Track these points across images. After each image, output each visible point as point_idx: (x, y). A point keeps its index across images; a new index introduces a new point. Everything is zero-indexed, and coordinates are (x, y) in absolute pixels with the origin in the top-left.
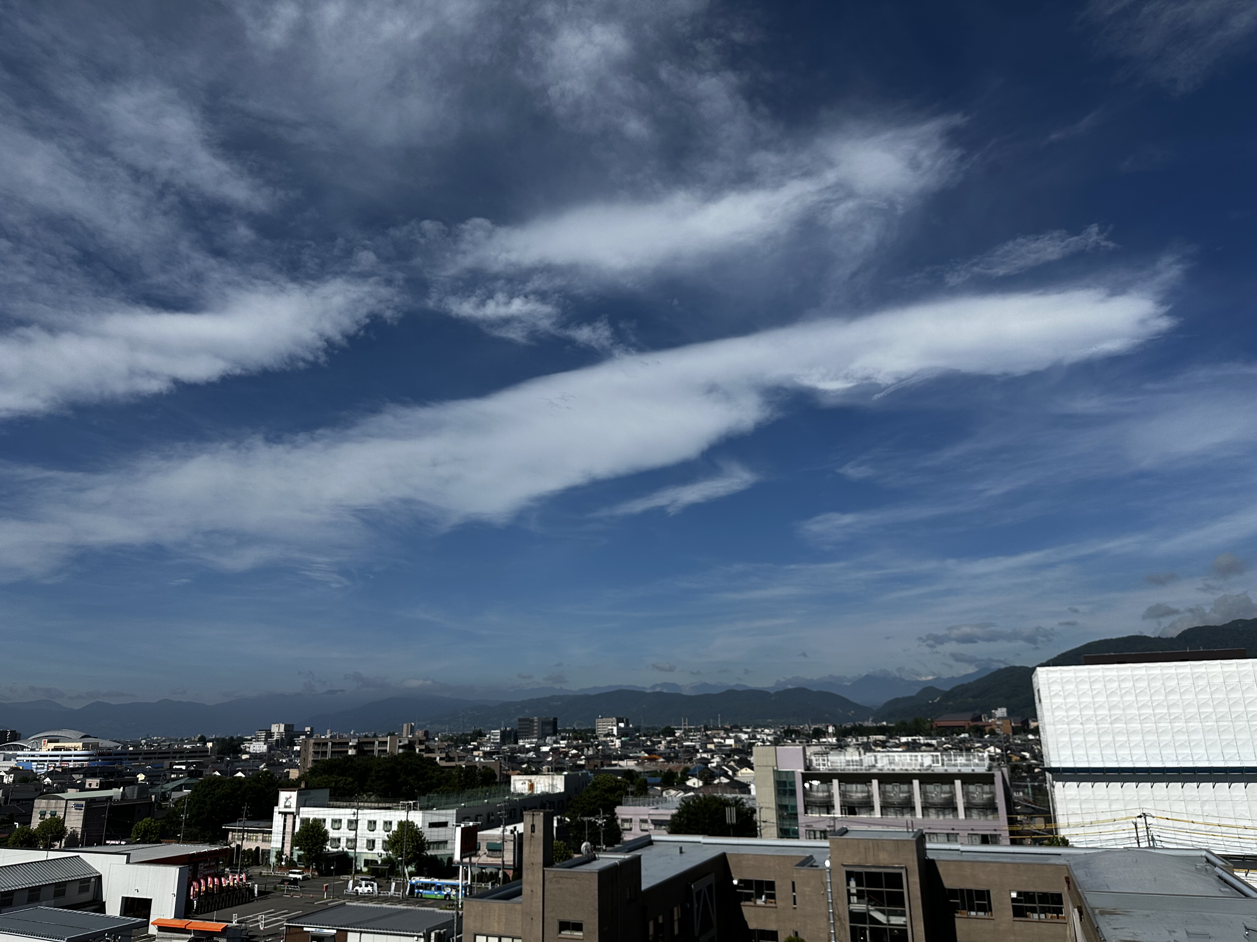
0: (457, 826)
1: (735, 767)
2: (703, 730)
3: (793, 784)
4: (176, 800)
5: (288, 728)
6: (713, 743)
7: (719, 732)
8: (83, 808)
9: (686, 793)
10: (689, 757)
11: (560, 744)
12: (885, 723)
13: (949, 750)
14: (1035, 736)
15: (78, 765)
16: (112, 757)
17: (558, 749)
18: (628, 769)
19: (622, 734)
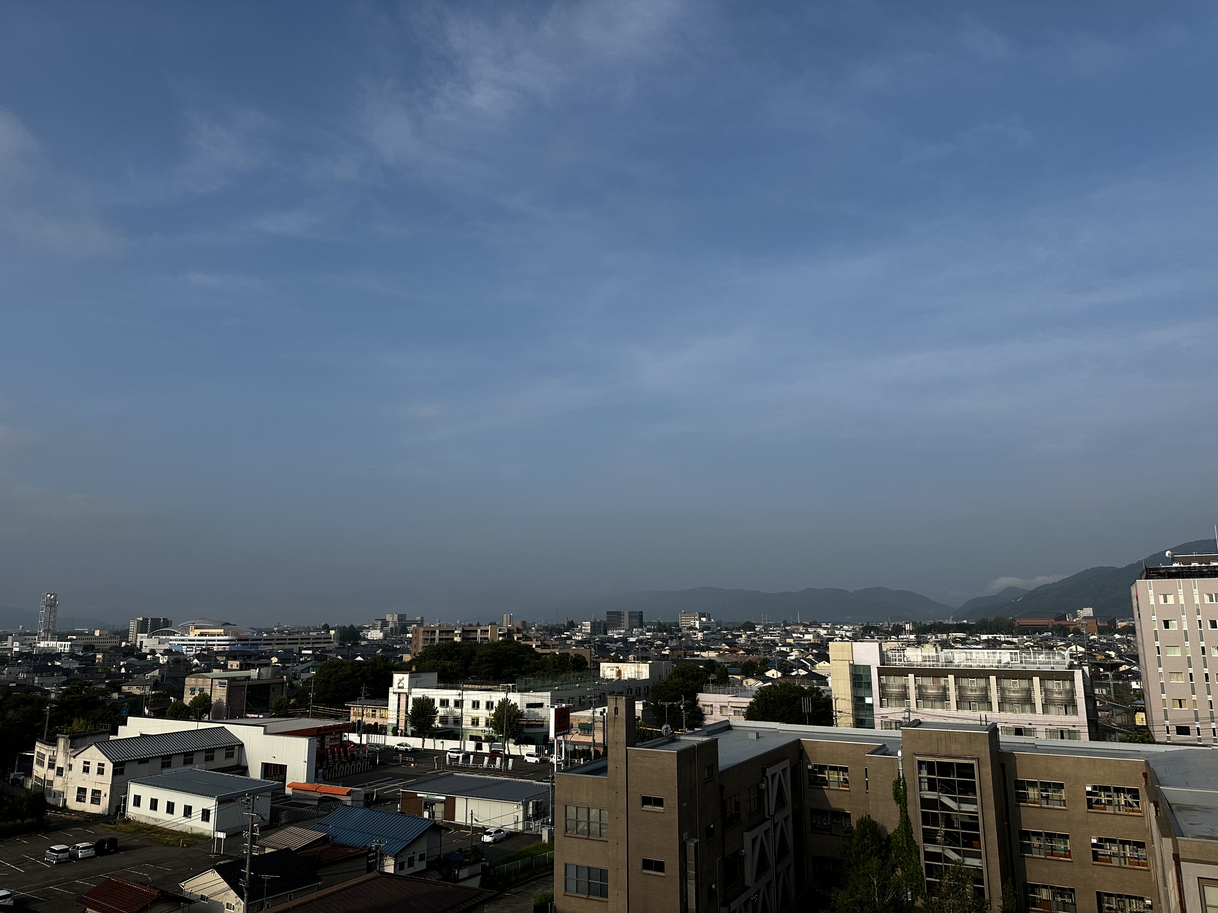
0: (552, 707)
1: (814, 660)
2: (782, 625)
3: (869, 677)
4: (304, 679)
5: (401, 618)
6: (793, 638)
7: (798, 627)
8: (226, 686)
9: (764, 683)
10: (768, 650)
11: (646, 635)
12: (965, 621)
13: (1030, 648)
14: (1122, 635)
15: (221, 648)
16: (250, 642)
17: (643, 640)
18: (710, 659)
19: (704, 628)
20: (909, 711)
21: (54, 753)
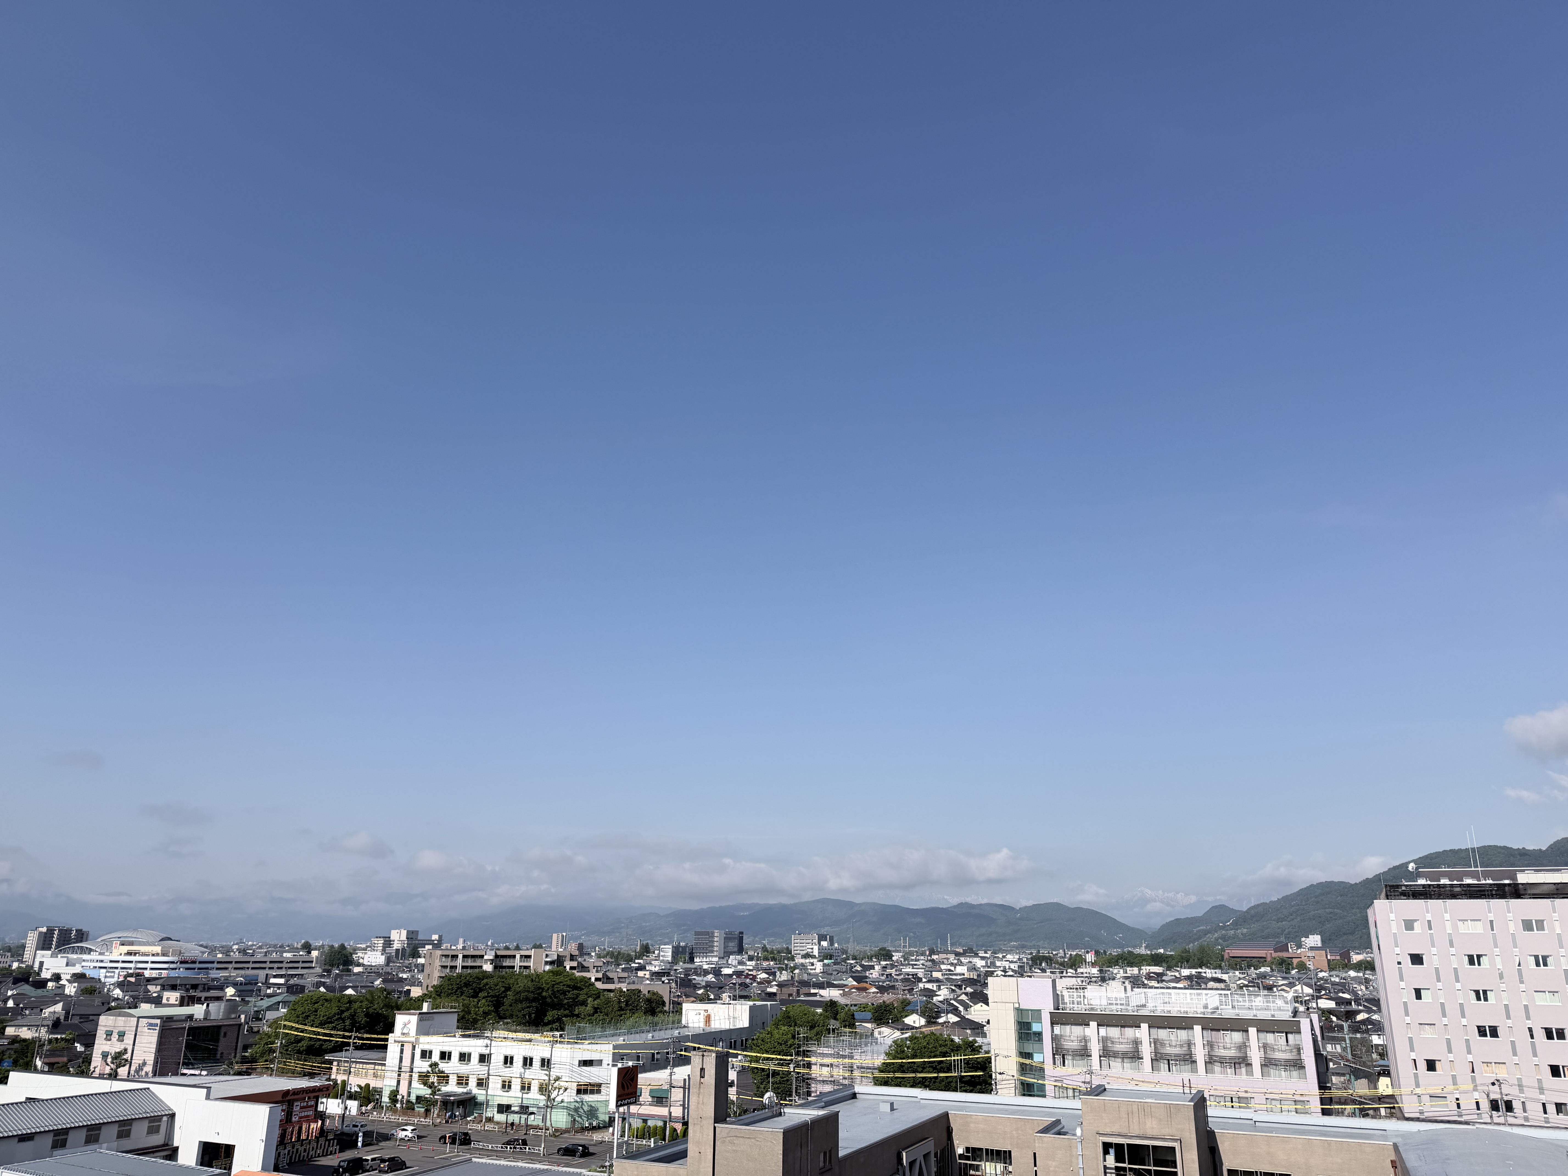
0: (613, 1065)
1: (968, 1002)
2: (928, 953)
3: (1038, 1025)
4: (271, 1021)
5: (412, 936)
7: (949, 956)
8: (158, 1028)
9: (902, 1034)
10: (908, 988)
11: (746, 966)
12: (1162, 951)
13: (1244, 988)
14: (1358, 972)
15: (154, 974)
16: (197, 965)
17: (743, 972)
18: (831, 1000)
19: (825, 955)
20: (1091, 1073)
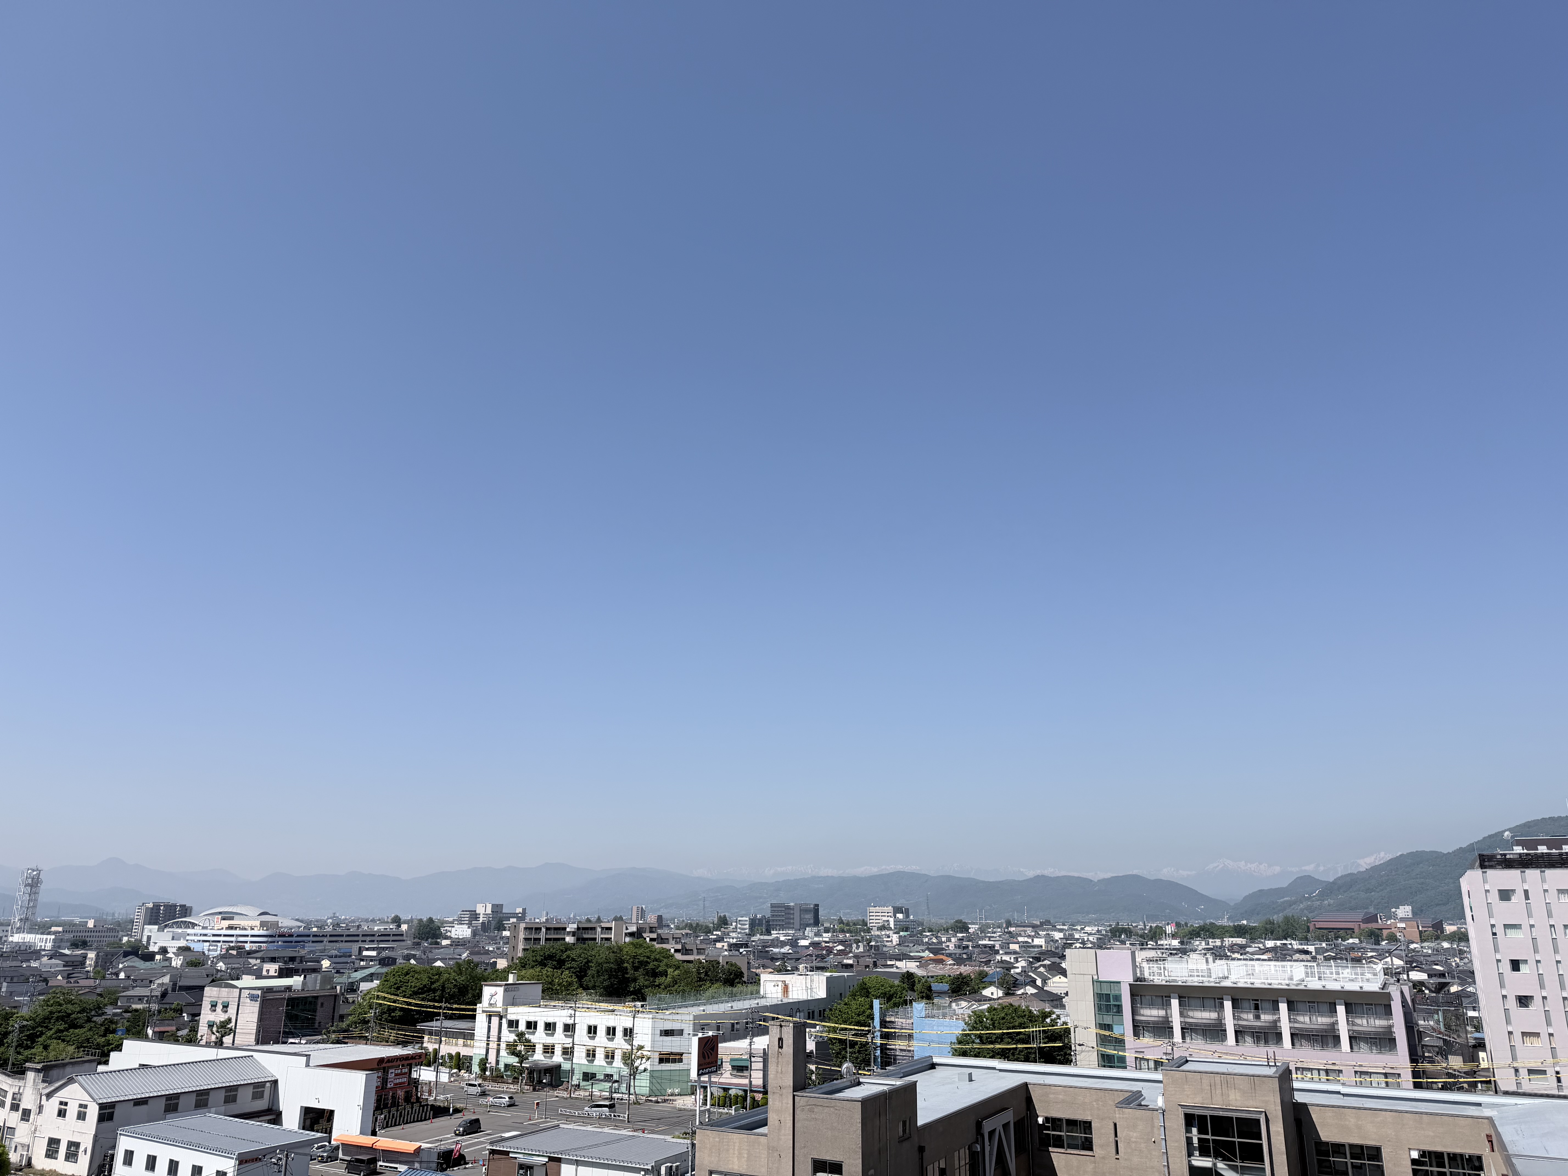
0: (694, 1035)
1: (1046, 974)
2: (1004, 925)
3: (1118, 998)
4: (365, 992)
5: (496, 909)
6: (1018, 943)
7: (1025, 929)
8: (259, 999)
9: (980, 1005)
10: (985, 959)
11: (823, 937)
12: (1245, 922)
13: (1331, 960)
14: (1451, 943)
15: (254, 947)
16: (294, 939)
17: (819, 944)
18: (908, 971)
19: (901, 927)
20: (1173, 1046)
21: (19, 1090)
